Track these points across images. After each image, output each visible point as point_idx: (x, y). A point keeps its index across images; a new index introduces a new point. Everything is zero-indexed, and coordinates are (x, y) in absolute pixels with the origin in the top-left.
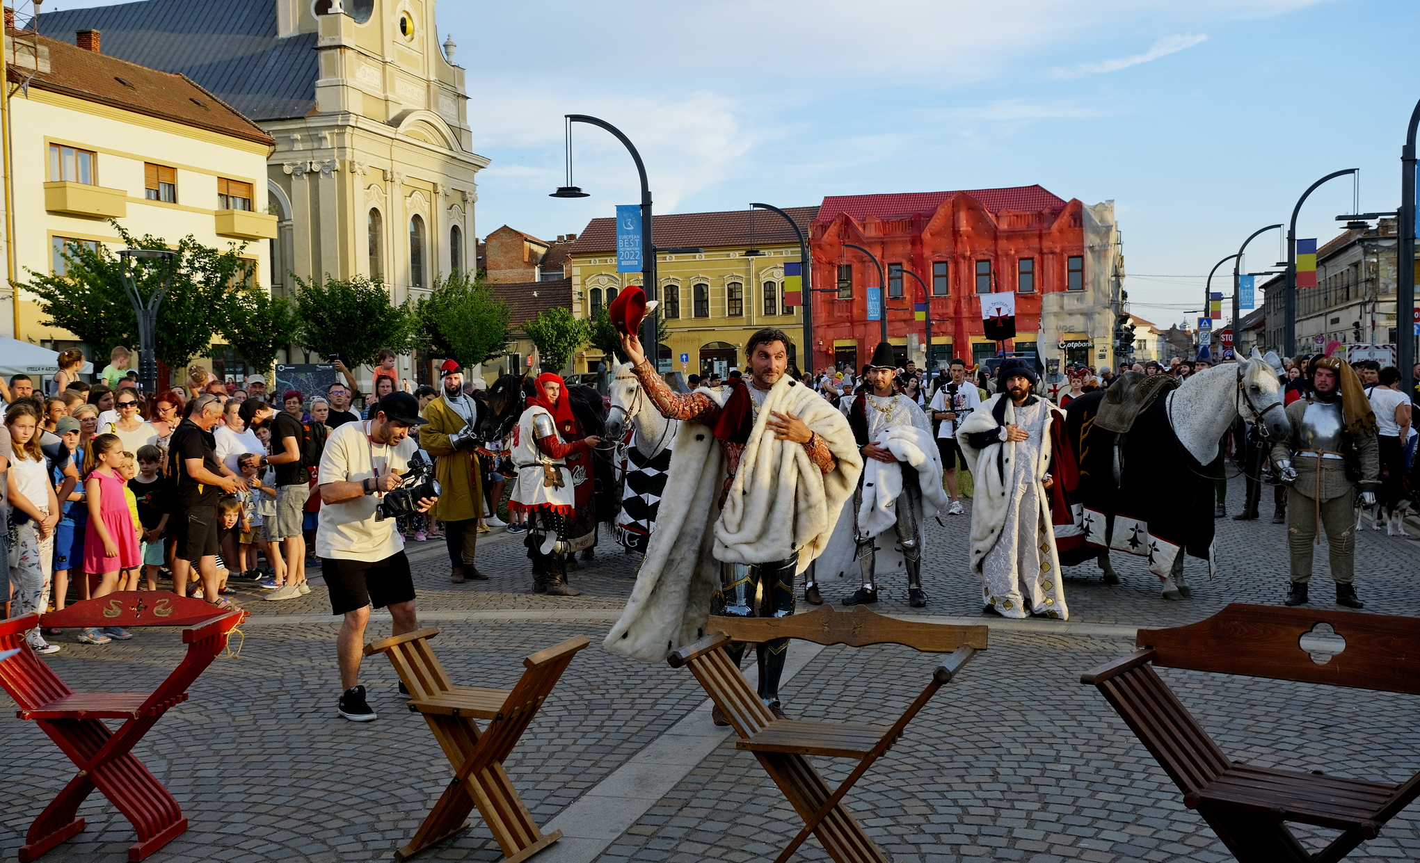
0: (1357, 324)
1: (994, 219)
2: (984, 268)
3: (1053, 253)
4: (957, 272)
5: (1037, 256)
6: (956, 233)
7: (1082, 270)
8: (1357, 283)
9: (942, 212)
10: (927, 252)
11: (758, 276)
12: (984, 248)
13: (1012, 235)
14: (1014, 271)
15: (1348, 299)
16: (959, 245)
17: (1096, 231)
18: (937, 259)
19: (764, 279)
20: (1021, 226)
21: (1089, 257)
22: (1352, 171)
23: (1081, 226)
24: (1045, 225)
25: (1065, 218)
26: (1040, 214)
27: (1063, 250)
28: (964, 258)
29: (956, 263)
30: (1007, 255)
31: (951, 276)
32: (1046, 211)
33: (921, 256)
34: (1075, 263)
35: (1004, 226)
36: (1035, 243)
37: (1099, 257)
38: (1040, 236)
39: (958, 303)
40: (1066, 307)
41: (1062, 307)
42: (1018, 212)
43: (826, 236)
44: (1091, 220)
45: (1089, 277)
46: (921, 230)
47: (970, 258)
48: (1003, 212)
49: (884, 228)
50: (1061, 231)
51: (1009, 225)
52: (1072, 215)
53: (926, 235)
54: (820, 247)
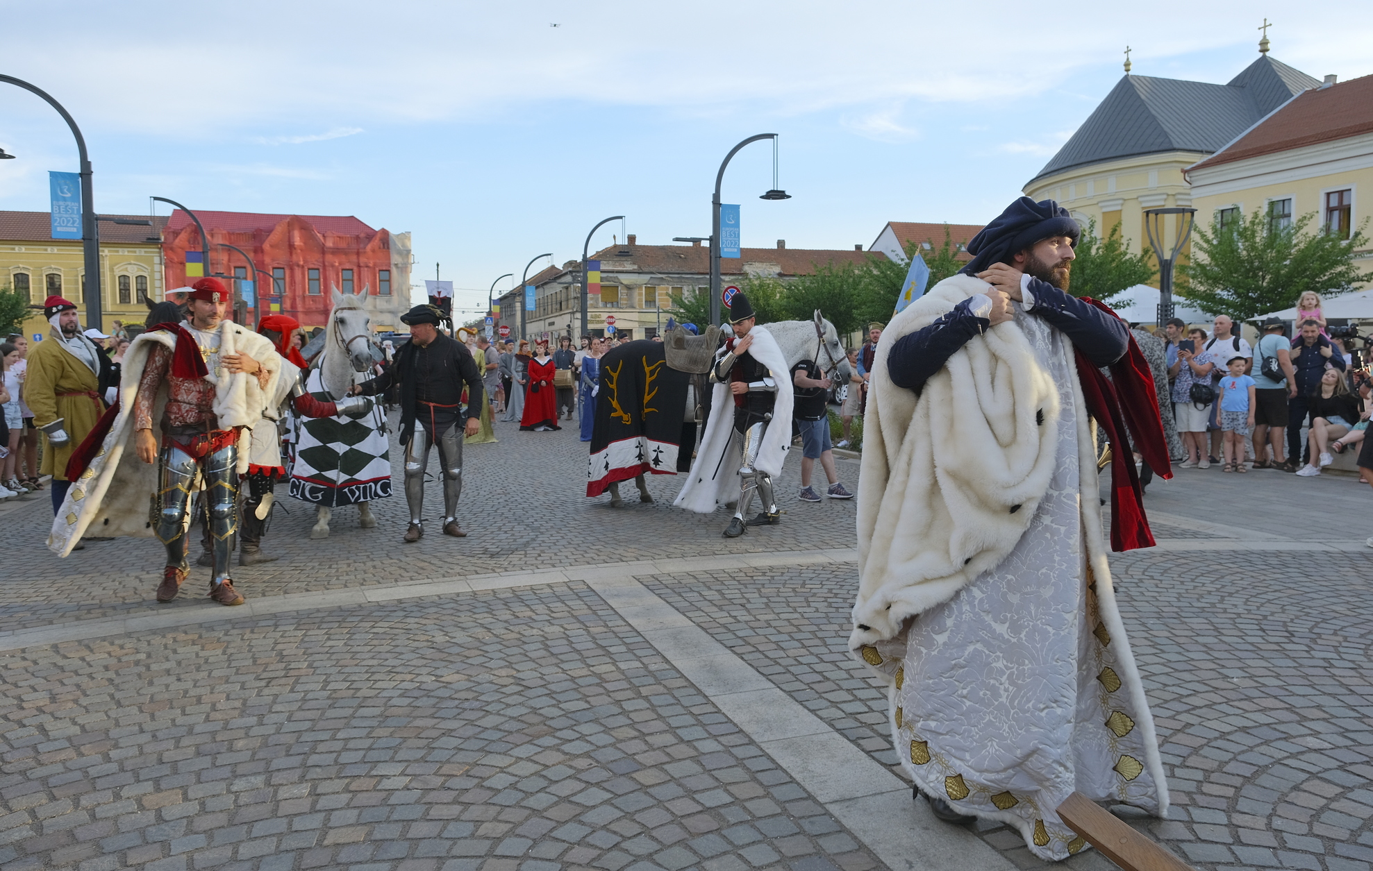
0: (569, 326)
1: (322, 238)
2: (314, 274)
3: (367, 267)
4: (292, 276)
5: (355, 269)
6: (291, 247)
7: (389, 281)
8: (567, 300)
9: (279, 230)
10: (267, 260)
11: (112, 270)
12: (314, 259)
13: (336, 251)
14: (338, 278)
15: (561, 310)
16: (294, 256)
17: (400, 253)
18: (276, 265)
19: (118, 273)
20: (343, 245)
21: (394, 271)
22: (621, 217)
23: (388, 248)
24: (362, 246)
25: (376, 242)
26: (357, 238)
27: (375, 265)
28: (298, 266)
29: (292, 269)
30: (333, 266)
31: (287, 279)
32: (362, 235)
33: (263, 262)
34: (385, 275)
35: (329, 244)
36: (354, 258)
37: (402, 271)
38: (358, 254)
39: (294, 300)
40: (378, 307)
41: (375, 307)
42: (340, 234)
43: (177, 240)
44: (395, 244)
45: (395, 285)
46: (262, 242)
47: (303, 267)
48: (329, 234)
49: (230, 239)
50: (373, 251)
51: (334, 243)
52: (381, 240)
53: (266, 246)
54: (172, 249)
